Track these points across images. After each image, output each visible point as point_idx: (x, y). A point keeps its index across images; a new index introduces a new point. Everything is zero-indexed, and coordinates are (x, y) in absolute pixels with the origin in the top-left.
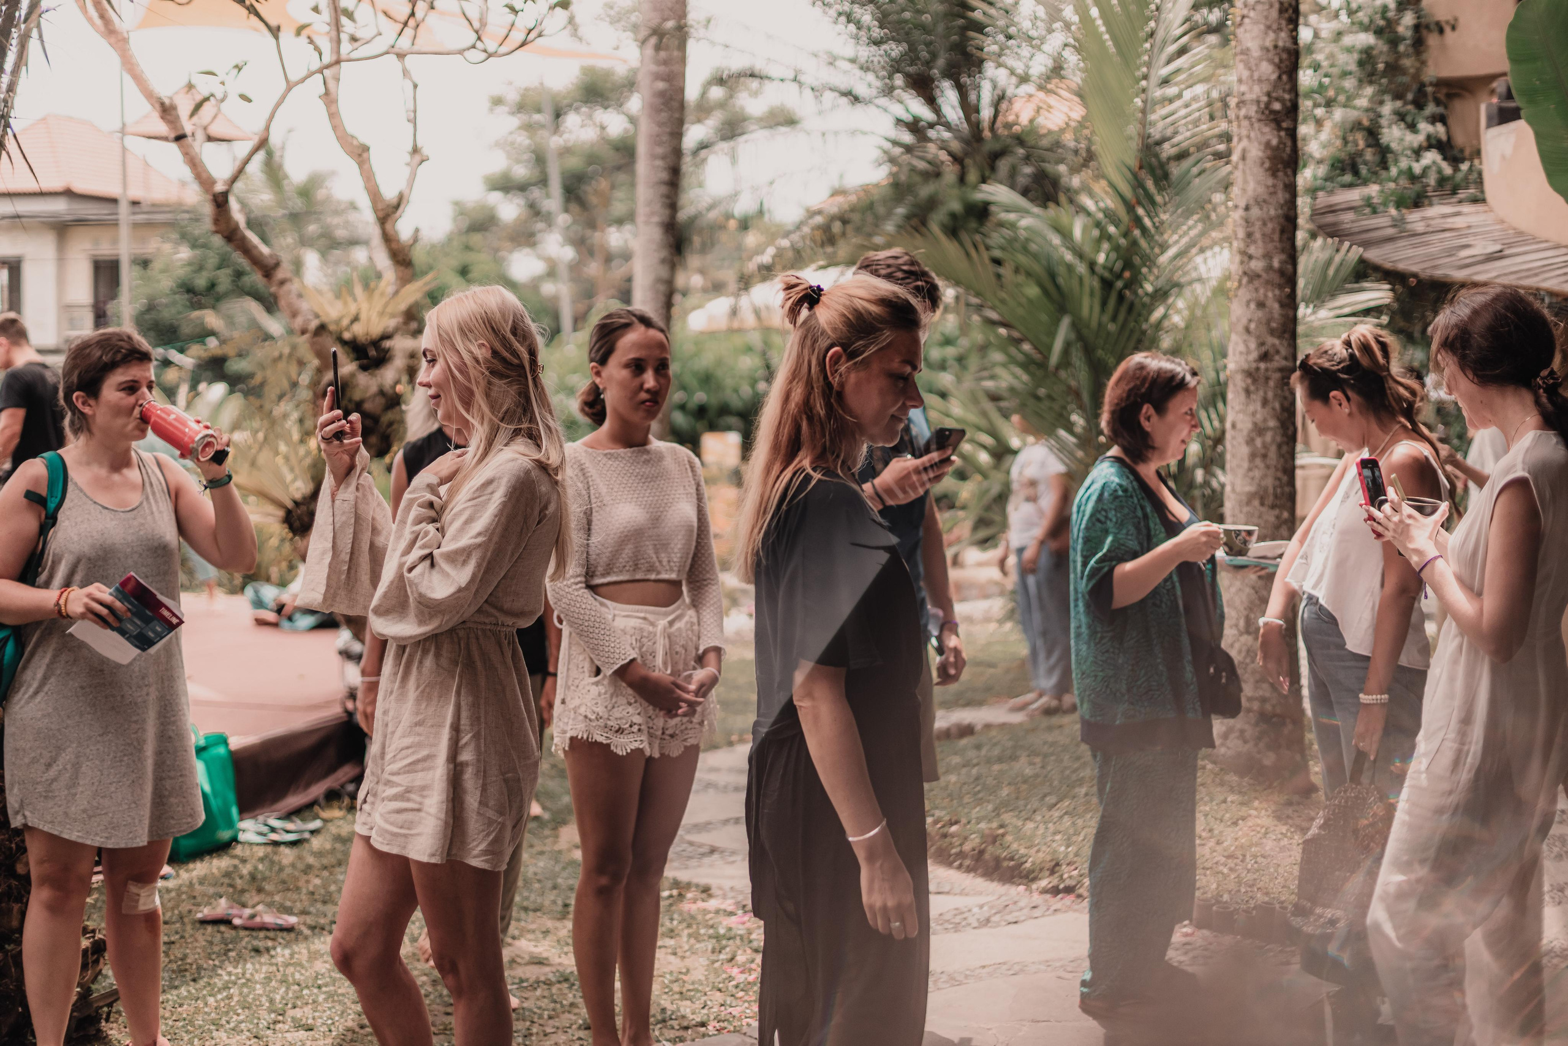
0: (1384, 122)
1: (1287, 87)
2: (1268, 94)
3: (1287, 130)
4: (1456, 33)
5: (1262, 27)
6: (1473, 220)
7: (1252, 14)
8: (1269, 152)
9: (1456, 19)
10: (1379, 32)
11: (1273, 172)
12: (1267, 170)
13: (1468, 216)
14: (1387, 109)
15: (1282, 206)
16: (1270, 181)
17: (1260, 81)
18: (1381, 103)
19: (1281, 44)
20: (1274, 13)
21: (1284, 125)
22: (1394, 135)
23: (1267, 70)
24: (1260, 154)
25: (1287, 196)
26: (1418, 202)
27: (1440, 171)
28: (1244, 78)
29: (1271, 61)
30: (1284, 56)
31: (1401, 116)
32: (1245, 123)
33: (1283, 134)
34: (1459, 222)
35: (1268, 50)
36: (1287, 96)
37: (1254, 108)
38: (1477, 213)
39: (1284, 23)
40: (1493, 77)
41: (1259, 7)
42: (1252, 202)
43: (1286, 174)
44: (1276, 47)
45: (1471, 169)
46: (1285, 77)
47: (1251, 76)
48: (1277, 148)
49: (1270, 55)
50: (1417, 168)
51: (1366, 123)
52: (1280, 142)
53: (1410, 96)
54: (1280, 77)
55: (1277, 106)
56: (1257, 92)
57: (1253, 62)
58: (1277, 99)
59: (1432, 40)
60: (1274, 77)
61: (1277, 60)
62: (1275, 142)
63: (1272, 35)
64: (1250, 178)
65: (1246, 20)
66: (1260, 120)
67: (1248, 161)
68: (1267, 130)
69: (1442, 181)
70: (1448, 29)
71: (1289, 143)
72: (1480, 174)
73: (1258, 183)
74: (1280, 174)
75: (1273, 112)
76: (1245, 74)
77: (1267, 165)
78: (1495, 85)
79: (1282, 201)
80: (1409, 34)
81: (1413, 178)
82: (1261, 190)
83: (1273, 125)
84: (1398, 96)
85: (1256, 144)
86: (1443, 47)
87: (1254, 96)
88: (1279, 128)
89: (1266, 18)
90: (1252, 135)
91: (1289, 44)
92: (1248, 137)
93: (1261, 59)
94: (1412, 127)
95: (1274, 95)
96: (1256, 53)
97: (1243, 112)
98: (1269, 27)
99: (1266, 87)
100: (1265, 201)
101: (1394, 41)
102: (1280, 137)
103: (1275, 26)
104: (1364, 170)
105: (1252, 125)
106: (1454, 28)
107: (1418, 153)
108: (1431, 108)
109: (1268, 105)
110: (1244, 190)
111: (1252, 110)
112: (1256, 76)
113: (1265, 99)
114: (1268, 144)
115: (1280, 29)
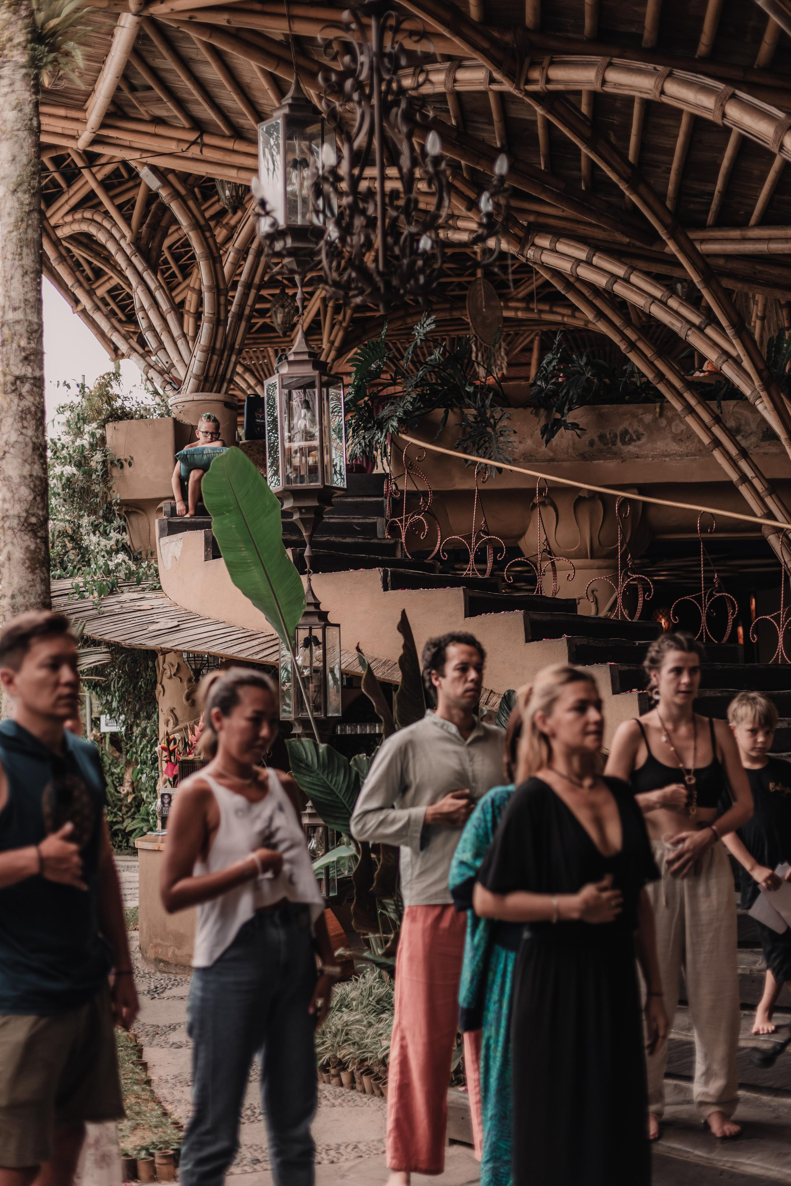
0: (83, 531)
1: (41, 506)
2: (27, 511)
3: (41, 538)
4: (131, 469)
5: (20, 460)
6: (155, 603)
7: (12, 450)
8: (28, 555)
9: (132, 458)
10: (79, 465)
11: (32, 569)
12: (27, 568)
13: (151, 601)
14: (85, 521)
15: (40, 595)
16: (30, 577)
17: (20, 500)
18: (81, 517)
19: (35, 474)
20: (29, 450)
21: (39, 534)
22: (91, 540)
23: (25, 492)
24: (22, 556)
25: (43, 588)
26: (112, 590)
27: (128, 568)
28: (7, 498)
29: (28, 486)
30: (38, 482)
31: (95, 528)
32: (10, 532)
33: (38, 541)
34: (145, 605)
35: (25, 477)
36: (41, 513)
37: (16, 521)
38: (156, 598)
39: (36, 458)
40: (160, 500)
41: (18, 446)
42: (16, 592)
43: (41, 571)
44: (31, 476)
45: (149, 567)
46: (38, 498)
47: (13, 497)
48: (34, 551)
49: (27, 481)
50: (112, 565)
51: (70, 532)
52: (36, 548)
53: (101, 513)
54: (35, 498)
55: (33, 520)
56: (17, 509)
57: (14, 487)
58: (33, 515)
59: (115, 472)
60: (31, 498)
61: (32, 486)
62: (33, 547)
63: (28, 467)
64: (15, 574)
65: (7, 455)
66: (21, 530)
67: (12, 562)
68: (26, 537)
69: (130, 574)
70: (126, 465)
71: (43, 549)
72: (156, 570)
73: (21, 577)
74: (37, 571)
75: (31, 524)
76: (8, 495)
77: (28, 564)
78: (162, 505)
79: (39, 592)
80: (99, 467)
81: (108, 572)
82: (24, 583)
83: (31, 534)
84: (93, 511)
85: (18, 549)
86: (123, 478)
87: (16, 513)
88: (35, 536)
89: (23, 453)
90: (15, 541)
91: (41, 474)
92: (12, 543)
93: (20, 485)
94: (105, 534)
95: (31, 511)
96: (16, 480)
97: (7, 525)
98: (25, 461)
99: (25, 506)
100: (27, 592)
101: (88, 473)
102: (36, 543)
103: (30, 460)
104: (70, 567)
105: (14, 533)
106: (130, 464)
107: (110, 553)
108: (117, 522)
109: (26, 519)
110: (10, 584)
111: (15, 522)
112: (17, 497)
113: (24, 514)
114: (27, 548)
115: (34, 463)
